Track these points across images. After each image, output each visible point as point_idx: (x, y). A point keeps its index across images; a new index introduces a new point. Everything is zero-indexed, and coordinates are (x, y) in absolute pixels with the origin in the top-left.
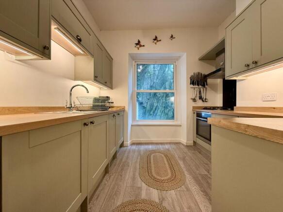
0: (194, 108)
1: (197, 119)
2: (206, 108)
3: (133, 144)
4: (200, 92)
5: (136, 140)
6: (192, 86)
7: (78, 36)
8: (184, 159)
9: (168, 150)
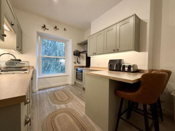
0: (75, 66)
1: (76, 72)
2: (80, 67)
3: (39, 90)
4: (77, 59)
5: (41, 87)
6: (74, 56)
7: (11, 22)
8: (72, 91)
9: (63, 88)
